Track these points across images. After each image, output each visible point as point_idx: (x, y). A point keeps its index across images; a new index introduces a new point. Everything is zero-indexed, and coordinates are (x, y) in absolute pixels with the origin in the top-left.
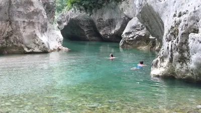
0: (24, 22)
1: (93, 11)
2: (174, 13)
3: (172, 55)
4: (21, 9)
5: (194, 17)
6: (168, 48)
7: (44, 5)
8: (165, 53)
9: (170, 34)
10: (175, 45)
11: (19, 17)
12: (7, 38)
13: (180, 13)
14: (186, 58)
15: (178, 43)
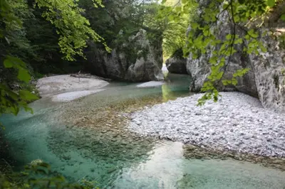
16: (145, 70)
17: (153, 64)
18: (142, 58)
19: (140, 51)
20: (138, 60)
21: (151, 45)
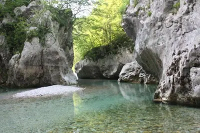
0: (52, 66)
1: (98, 60)
2: (173, 52)
3: (173, 87)
4: (50, 58)
5: (195, 53)
6: (170, 81)
7: (66, 55)
8: (167, 85)
9: (170, 70)
10: (177, 78)
11: (48, 63)
12: (40, 78)
13: (180, 51)
14: (188, 89)
15: (179, 76)
16: (42, 66)
17: (57, 53)
18: (36, 40)
19: (32, 28)
20: (27, 43)
21: (54, 19)
